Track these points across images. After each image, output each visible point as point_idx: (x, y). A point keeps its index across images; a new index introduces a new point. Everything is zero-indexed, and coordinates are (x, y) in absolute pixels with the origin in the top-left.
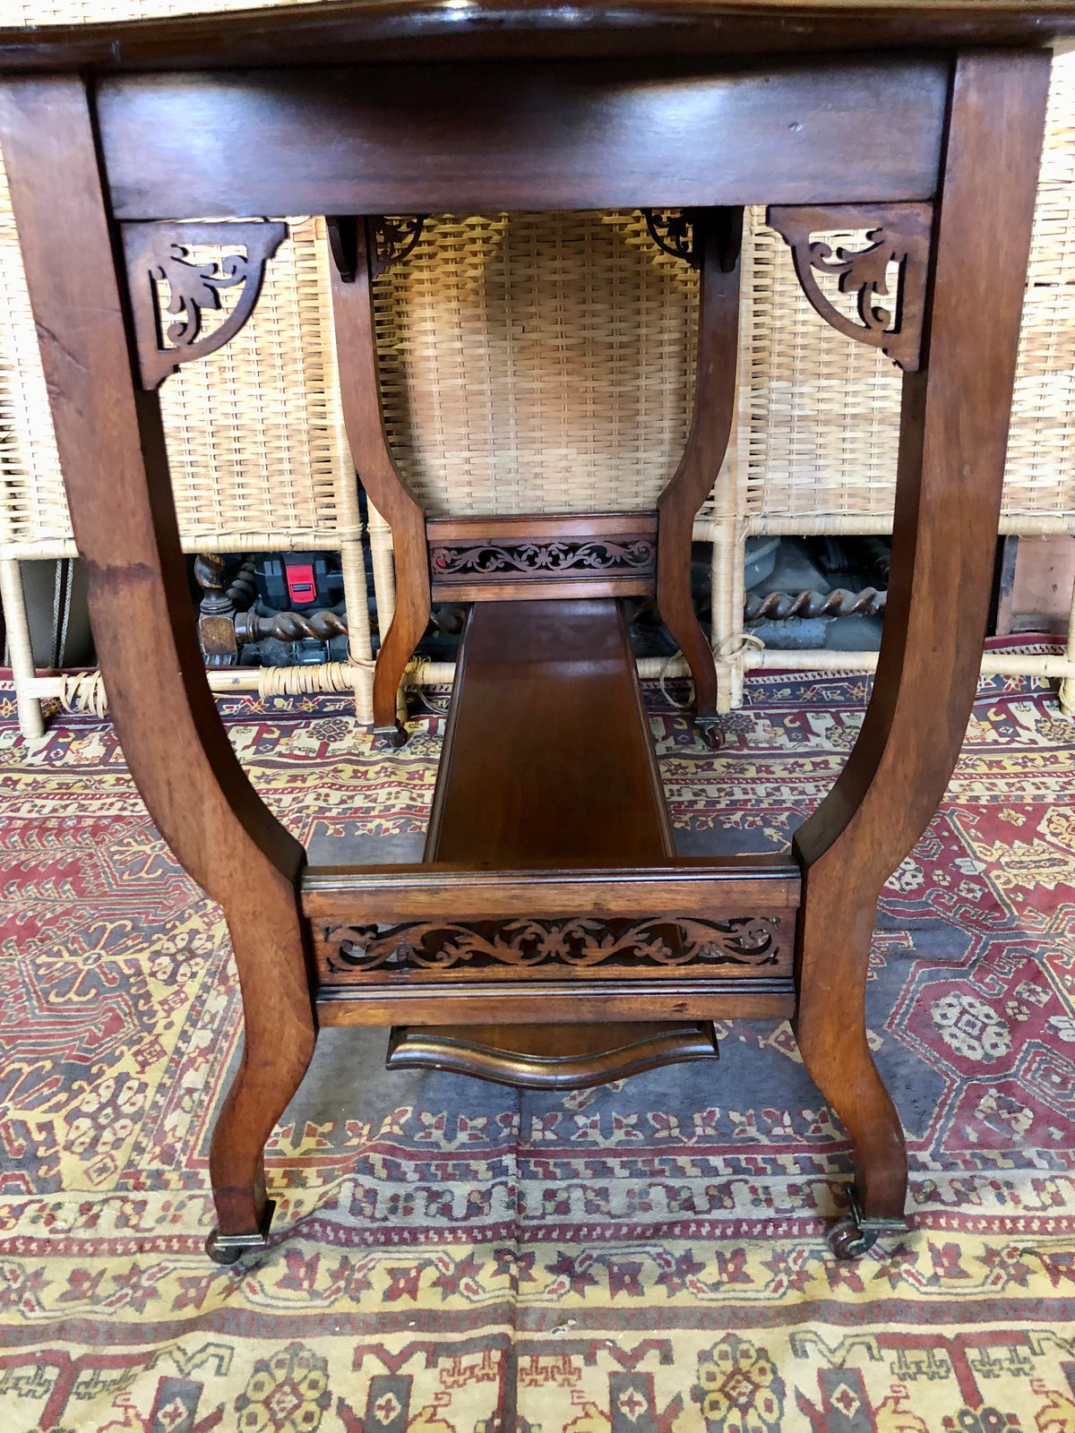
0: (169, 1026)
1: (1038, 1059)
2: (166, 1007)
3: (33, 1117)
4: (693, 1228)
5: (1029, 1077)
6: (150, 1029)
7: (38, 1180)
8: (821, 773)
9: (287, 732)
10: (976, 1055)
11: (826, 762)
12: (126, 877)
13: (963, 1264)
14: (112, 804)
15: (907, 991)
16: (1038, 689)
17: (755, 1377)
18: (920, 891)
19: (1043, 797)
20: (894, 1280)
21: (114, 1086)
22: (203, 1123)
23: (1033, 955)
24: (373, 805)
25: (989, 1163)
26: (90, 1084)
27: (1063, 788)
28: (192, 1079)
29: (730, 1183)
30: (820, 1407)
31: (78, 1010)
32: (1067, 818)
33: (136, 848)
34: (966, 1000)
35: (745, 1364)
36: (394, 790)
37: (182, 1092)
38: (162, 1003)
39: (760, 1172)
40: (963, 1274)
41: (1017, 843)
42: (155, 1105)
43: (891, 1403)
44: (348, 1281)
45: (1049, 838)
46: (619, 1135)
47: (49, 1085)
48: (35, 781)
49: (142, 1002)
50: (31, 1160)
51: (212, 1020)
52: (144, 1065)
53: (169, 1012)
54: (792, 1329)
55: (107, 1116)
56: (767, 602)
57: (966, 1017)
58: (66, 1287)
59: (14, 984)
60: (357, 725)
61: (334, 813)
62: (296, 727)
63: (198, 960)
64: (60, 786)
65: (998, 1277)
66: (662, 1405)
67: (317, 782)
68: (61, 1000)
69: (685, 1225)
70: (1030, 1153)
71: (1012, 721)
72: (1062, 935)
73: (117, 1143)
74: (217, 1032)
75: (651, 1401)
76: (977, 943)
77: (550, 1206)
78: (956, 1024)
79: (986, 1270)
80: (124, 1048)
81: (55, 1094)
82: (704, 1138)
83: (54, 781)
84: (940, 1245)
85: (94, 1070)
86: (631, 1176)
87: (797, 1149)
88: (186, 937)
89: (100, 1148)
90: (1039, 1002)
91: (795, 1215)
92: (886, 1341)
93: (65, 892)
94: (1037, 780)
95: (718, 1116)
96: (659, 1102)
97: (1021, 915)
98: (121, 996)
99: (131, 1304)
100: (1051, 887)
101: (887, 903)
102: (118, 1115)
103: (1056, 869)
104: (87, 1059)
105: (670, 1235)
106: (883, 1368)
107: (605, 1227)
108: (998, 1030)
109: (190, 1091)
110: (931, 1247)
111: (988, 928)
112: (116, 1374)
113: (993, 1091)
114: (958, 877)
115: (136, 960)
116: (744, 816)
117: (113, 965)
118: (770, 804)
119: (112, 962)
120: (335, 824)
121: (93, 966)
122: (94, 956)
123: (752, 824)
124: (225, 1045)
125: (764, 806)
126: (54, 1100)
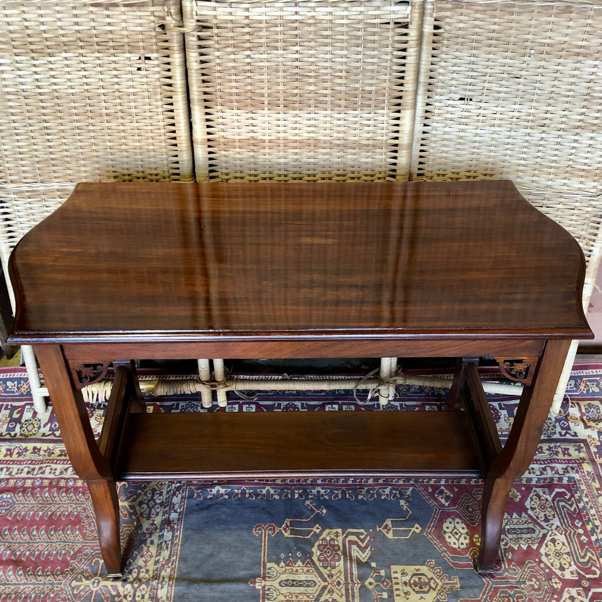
18: (466, 550)
19: (531, 479)
23: (510, 596)
27: (542, 473)
32: (540, 497)
41: (515, 515)
45: (530, 512)
48: (48, 448)
63: (143, 586)
72: (525, 582)
76: (487, 587)
83: (57, 450)
88: (136, 570)
93: (76, 537)
97: (509, 568)
100: (525, 548)
101: (452, 558)
103: (529, 536)
111: (493, 576)
115: (116, 586)
116: (391, 490)
117: (106, 588)
118: (404, 481)
119: (106, 586)
120: (197, 489)
121: (97, 589)
122: (97, 581)
123: (395, 495)
125: (401, 482)
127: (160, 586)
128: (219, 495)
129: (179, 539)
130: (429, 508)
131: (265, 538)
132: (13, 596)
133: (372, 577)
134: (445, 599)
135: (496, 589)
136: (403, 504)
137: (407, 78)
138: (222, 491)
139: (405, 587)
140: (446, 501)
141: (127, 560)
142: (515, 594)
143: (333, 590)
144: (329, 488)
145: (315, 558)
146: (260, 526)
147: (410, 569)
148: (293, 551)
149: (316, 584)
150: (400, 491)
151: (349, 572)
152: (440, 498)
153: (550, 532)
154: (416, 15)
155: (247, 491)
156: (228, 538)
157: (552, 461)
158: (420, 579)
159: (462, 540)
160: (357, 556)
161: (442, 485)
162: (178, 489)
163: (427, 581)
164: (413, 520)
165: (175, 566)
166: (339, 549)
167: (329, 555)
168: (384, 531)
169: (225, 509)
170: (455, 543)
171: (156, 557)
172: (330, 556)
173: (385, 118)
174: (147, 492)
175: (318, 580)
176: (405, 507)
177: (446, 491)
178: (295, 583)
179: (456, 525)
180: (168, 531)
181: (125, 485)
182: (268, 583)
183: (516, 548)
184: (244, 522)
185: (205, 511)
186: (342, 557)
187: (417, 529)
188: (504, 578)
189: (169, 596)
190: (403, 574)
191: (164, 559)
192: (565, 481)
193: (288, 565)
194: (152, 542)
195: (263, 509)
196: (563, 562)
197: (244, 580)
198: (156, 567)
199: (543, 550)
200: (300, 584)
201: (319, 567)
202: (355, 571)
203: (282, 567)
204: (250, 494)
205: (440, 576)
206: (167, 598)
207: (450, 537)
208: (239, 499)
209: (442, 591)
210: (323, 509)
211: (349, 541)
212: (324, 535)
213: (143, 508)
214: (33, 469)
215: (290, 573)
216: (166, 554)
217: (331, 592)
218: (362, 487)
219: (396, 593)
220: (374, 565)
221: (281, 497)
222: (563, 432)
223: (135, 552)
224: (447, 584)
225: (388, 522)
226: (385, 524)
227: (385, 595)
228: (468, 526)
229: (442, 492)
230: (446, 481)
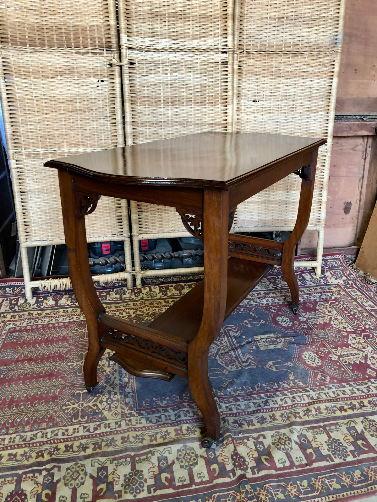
1: (328, 365)
3: (91, 404)
4: (262, 410)
5: (327, 369)
6: (110, 379)
7: (100, 418)
8: (259, 296)
9: (108, 293)
10: (314, 366)
11: (260, 293)
12: (81, 339)
13: (322, 411)
14: (66, 318)
15: (295, 352)
16: (309, 270)
17: (284, 439)
18: (292, 326)
19: (316, 299)
20: (308, 416)
21: (108, 394)
23: (322, 340)
24: (143, 313)
25: (323, 389)
26: (101, 394)
27: (320, 297)
28: (128, 390)
29: (267, 400)
30: (299, 443)
32: (323, 305)
33: (80, 331)
34: (309, 352)
35: (281, 437)
36: (147, 308)
37: (127, 393)
38: (110, 372)
39: (273, 397)
40: (322, 413)
41: (312, 312)
43: (314, 440)
44: (191, 431)
45: (320, 310)
46: (238, 392)
47: (91, 397)
48: (38, 313)
49: (104, 372)
50: (95, 413)
51: (125, 375)
52: (113, 388)
53: (113, 374)
54: (289, 428)
57: (310, 357)
58: (121, 441)
59: (65, 371)
60: (128, 290)
61: (133, 316)
62: (110, 291)
64: (47, 314)
65: (329, 412)
66: (266, 447)
67: (124, 308)
68: (81, 374)
69: (260, 410)
70: (331, 386)
71: (304, 279)
72: (327, 335)
73: (116, 407)
74: (128, 378)
75: (263, 446)
76: (309, 338)
77: (228, 409)
78: (308, 359)
79: (327, 411)
80: (105, 385)
81: (93, 398)
82: (258, 390)
83: (44, 313)
84: (316, 408)
86: (244, 401)
87: (280, 391)
89: (112, 409)
90: (326, 351)
91: (284, 406)
92: (309, 428)
93: (65, 345)
94: (313, 295)
95: (260, 385)
96: (245, 383)
97: (317, 331)
99: (139, 442)
100: (323, 323)
101: (286, 330)
102: (113, 401)
103: (323, 318)
105: (257, 412)
106: (310, 433)
107: (242, 413)
108: (318, 359)
110: (314, 408)
111: (310, 335)
112: (145, 457)
113: (320, 373)
114: (300, 322)
116: (244, 310)
123: (246, 311)
124: (132, 381)
125: (248, 306)
126: (94, 400)
130: (266, 314)
132: (31, 373)
133: (245, 342)
134: (288, 345)
137: (229, 89)
139: (264, 344)
140: (275, 311)
142: (324, 340)
143: (224, 349)
147: (265, 336)
149: (214, 348)
150: (248, 309)
151: (231, 341)
152: (271, 310)
153: (333, 316)
154: (231, 58)
157: (323, 292)
158: (271, 339)
159: (288, 323)
160: (233, 335)
161: (270, 305)
163: (275, 340)
164: (259, 319)
166: (222, 333)
168: (246, 325)
170: (285, 325)
172: (218, 336)
173: (219, 110)
175: (214, 346)
176: (253, 315)
177: (273, 307)
179: (283, 318)
186: (225, 336)
187: (262, 322)
188: (316, 335)
190: (261, 338)
192: (333, 298)
196: (344, 325)
199: (332, 323)
202: (234, 341)
207: (282, 323)
209: (285, 343)
211: (227, 330)
214: (31, 322)
219: (260, 346)
220: (244, 337)
222: (325, 282)
224: (286, 340)
225: (246, 321)
226: (244, 322)
227: (254, 348)
228: (289, 318)
229: (271, 308)
230: (272, 304)
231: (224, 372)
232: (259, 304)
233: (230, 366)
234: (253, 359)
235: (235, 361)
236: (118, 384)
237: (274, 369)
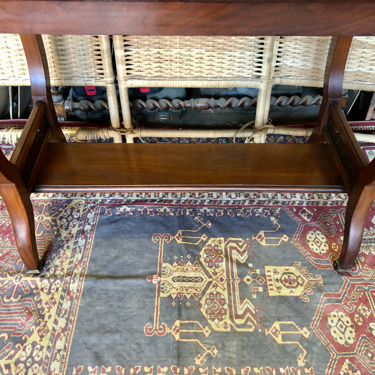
0: (50, 317)
1: (364, 345)
2: (48, 306)
3: (3, 362)
5: (360, 354)
6: (42, 317)
10: (342, 342)
15: (319, 308)
18: (327, 255)
21: (31, 348)
22: (65, 367)
23: (366, 290)
24: (122, 198)
26: (22, 345)
28: (60, 344)
31: (15, 306)
34: (341, 313)
37: (56, 351)
38: (46, 304)
41: (365, 229)
42: (47, 357)
47: (7, 348)
49: (39, 304)
51: (65, 314)
52: (42, 337)
53: (49, 308)
55: (29, 362)
56: (278, 101)
57: (340, 323)
63: (58, 281)
68: (8, 301)
74: (67, 319)
76: (346, 283)
78: (336, 326)
80: (33, 327)
81: (10, 351)
85: (23, 338)
88: (53, 269)
90: (366, 315)
93: (6, 242)
95: (250, 370)
96: (229, 362)
97: (363, 269)
98: (31, 301)
101: (315, 260)
102: (34, 362)
104: (20, 334)
108: (351, 329)
109: (59, 351)
111: (350, 275)
113: (347, 361)
115: (35, 281)
116: (263, 209)
117: (27, 283)
118: (273, 203)
119: (26, 281)
120: (108, 208)
121: (19, 283)
122: (19, 277)
123: (266, 214)
124: (71, 326)
125: (271, 204)
126: (10, 354)
127: (72, 281)
128: (125, 213)
129: (91, 245)
130: (295, 223)
131: (161, 244)
133: (249, 275)
134: (311, 293)
135: (353, 286)
136: (274, 220)
138: (128, 209)
139: (277, 283)
140: (308, 218)
141: (46, 260)
142: (369, 289)
143: (217, 284)
144: (213, 208)
145: (202, 260)
146: (158, 235)
147: (281, 269)
148: (184, 254)
149: (203, 280)
150: (270, 210)
151: (230, 270)
152: (303, 216)
155: (148, 210)
156: (131, 244)
158: (289, 276)
159: (322, 247)
160: (236, 259)
161: (304, 206)
162: (92, 208)
163: (295, 278)
164: (282, 231)
165: (86, 265)
166: (222, 253)
167: (213, 257)
168: (259, 240)
169: (130, 223)
170: (317, 250)
171: (71, 258)
172: (215, 258)
174: (67, 209)
175: (204, 277)
176: (275, 222)
177: (307, 211)
178: (185, 279)
179: (317, 236)
180: (82, 239)
181: (50, 205)
182: (163, 279)
183: (367, 254)
184: (145, 232)
185: (114, 224)
186: (224, 259)
187: (285, 238)
188: (358, 277)
189: (79, 289)
190: (275, 272)
191: (77, 260)
193: (180, 265)
194: (68, 247)
195: (161, 223)
197: (143, 277)
198: (70, 266)
200: (190, 280)
201: (205, 266)
202: (235, 270)
203: (175, 266)
204: (150, 212)
205: (306, 275)
206: (78, 290)
207: (312, 245)
208: (141, 215)
209: (308, 287)
210: (209, 223)
211: (230, 247)
212: (210, 242)
213: (63, 222)
215: (181, 271)
216: (79, 256)
217: (215, 286)
218: (240, 207)
219: (269, 287)
220: (250, 265)
221: (175, 214)
223: (54, 255)
224: (312, 281)
225: (262, 233)
226: (259, 234)
227: (261, 289)
228: (327, 237)
229: (304, 212)
230: (308, 203)
231: (204, 331)
232: (289, 202)
233: (216, 321)
234: (254, 312)
235: (225, 314)
236: (51, 329)
237: (279, 340)
